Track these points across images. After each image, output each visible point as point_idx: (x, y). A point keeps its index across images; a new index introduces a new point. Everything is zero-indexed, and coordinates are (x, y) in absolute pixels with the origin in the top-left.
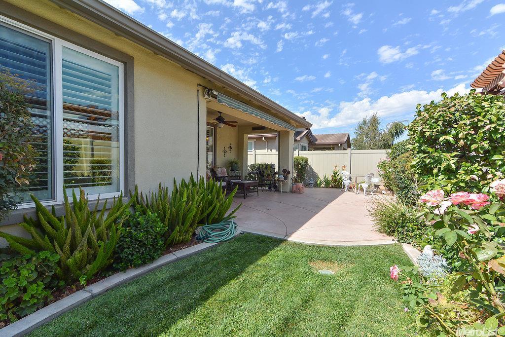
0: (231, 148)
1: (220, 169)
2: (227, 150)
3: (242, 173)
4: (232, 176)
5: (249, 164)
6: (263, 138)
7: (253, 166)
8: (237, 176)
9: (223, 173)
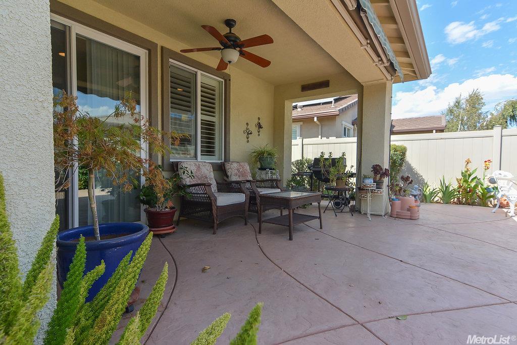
0: (260, 126)
1: (235, 165)
2: (253, 128)
3: (281, 174)
4: (263, 181)
5: (294, 159)
6: (315, 119)
7: (300, 163)
8: (272, 180)
9: (243, 174)
